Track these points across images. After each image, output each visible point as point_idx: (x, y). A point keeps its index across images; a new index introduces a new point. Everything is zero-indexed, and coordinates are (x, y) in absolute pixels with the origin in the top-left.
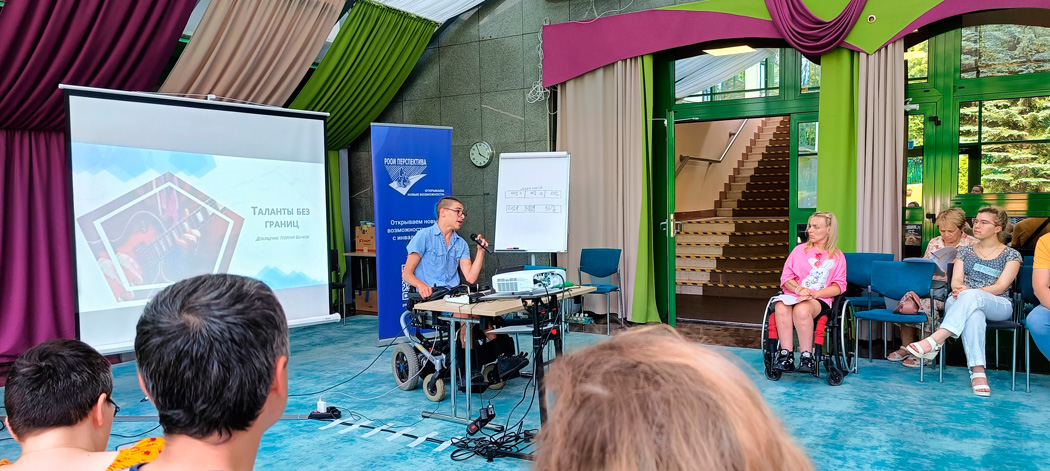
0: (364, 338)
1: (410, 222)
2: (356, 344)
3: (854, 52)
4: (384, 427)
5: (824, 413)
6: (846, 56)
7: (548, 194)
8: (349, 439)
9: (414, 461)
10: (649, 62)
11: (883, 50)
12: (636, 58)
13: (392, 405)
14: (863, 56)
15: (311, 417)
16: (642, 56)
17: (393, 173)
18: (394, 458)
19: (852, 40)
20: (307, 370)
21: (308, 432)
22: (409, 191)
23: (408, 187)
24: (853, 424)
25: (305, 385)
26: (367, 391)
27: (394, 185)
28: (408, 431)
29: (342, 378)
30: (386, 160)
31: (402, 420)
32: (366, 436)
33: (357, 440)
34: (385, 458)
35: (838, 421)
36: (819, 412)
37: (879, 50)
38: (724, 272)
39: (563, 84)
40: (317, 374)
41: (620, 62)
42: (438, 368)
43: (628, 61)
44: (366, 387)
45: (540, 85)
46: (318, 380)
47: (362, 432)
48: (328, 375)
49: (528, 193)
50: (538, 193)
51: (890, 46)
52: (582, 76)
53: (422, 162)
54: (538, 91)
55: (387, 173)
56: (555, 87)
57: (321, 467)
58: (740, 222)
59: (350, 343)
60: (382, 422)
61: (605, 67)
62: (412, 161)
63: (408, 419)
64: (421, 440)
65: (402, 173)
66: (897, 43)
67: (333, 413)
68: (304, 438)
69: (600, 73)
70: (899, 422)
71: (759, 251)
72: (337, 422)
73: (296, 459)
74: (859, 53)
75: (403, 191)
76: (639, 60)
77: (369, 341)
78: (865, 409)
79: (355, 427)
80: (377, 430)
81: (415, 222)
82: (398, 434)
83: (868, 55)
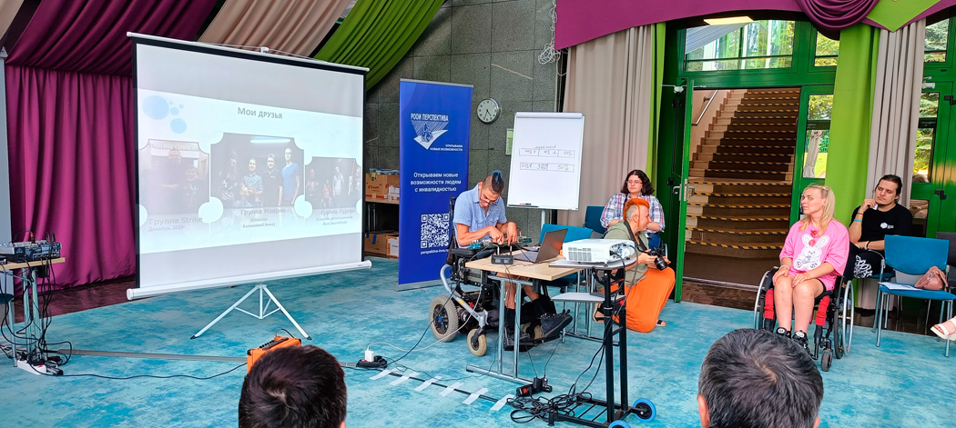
0: (380, 281)
1: (431, 175)
2: (375, 287)
3: (875, 29)
4: (433, 380)
5: (864, 389)
6: (866, 32)
7: (561, 153)
8: (402, 392)
9: (476, 420)
10: (661, 29)
11: (906, 28)
12: (649, 26)
13: (432, 355)
14: (884, 33)
15: (358, 365)
16: (655, 25)
17: (417, 129)
18: (454, 416)
19: (876, 16)
20: (337, 313)
21: (361, 382)
22: (431, 147)
23: (431, 142)
24: (898, 402)
25: (341, 329)
26: (402, 338)
27: (418, 139)
28: (458, 385)
29: (374, 323)
30: (412, 115)
31: (448, 373)
32: (419, 389)
33: (412, 393)
34: (445, 416)
35: (882, 398)
36: (859, 387)
37: (902, 28)
38: (705, 231)
39: (574, 48)
40: (348, 318)
41: (632, 29)
42: (481, 324)
43: (641, 28)
44: (401, 334)
45: (552, 48)
46: (352, 325)
47: (415, 386)
48: (360, 320)
49: (542, 151)
50: (551, 152)
51: (913, 25)
52: (593, 40)
53: (445, 118)
54: (550, 52)
55: (413, 127)
56: (566, 50)
57: (387, 423)
58: (719, 183)
59: (369, 285)
60: (429, 375)
61: (617, 33)
62: (435, 117)
63: (453, 372)
64: (474, 397)
65: (426, 128)
66: (920, 23)
67: (380, 363)
68: (360, 389)
69: (611, 40)
70: (943, 402)
71: (738, 212)
72: (385, 372)
73: (360, 412)
74: (880, 29)
75: (426, 145)
76: (653, 28)
77: (387, 284)
78: (902, 385)
79: (405, 378)
80: (427, 383)
81: (435, 175)
82: (450, 390)
83: (889, 32)
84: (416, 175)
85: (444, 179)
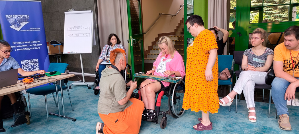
1: (23, 43)
7: (84, 29)
17: (11, 22)
23: (21, 28)
27: (13, 27)
30: (6, 16)
49: (77, 28)
50: (80, 28)
53: (27, 16)
55: (8, 22)
58: (179, 36)
62: (21, 16)
75: (18, 29)
81: (26, 43)
84: (14, 43)
85: (32, 44)
